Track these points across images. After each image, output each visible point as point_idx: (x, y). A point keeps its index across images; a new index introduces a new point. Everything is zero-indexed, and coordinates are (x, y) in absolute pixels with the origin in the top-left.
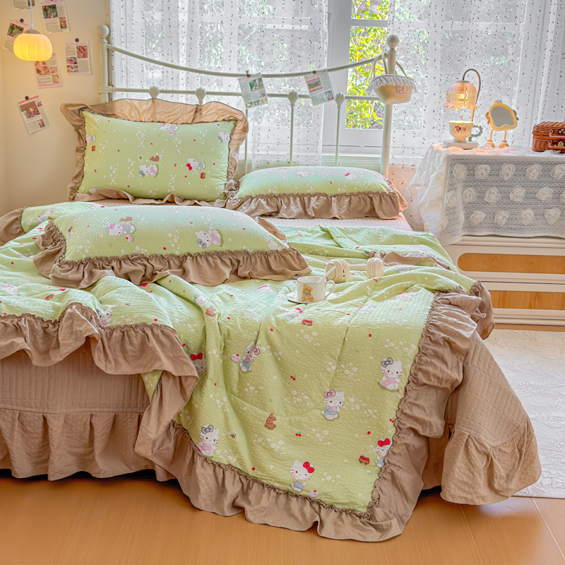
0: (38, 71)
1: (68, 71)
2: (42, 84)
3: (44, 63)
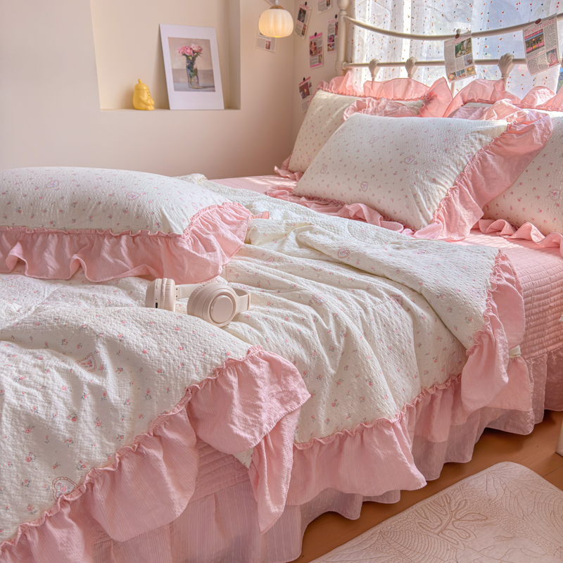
0: (311, 52)
1: (328, 50)
2: (312, 65)
3: (315, 44)
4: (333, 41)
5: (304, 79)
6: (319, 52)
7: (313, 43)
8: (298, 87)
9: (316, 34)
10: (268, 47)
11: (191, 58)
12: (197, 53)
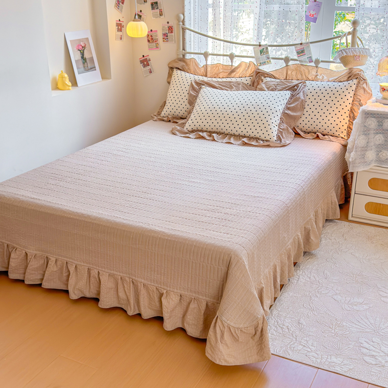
0: (149, 41)
1: (163, 41)
2: (150, 49)
3: (151, 36)
4: (167, 36)
5: (143, 56)
6: (156, 42)
7: (150, 35)
8: (138, 61)
9: (151, 30)
10: (121, 39)
11: (82, 51)
12: (84, 47)
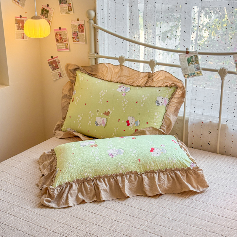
0: (57, 40)
1: (73, 41)
2: (59, 49)
3: (60, 35)
4: (77, 36)
5: (52, 57)
6: (65, 41)
7: (58, 34)
8: (48, 62)
9: (60, 28)
10: (23, 38)
